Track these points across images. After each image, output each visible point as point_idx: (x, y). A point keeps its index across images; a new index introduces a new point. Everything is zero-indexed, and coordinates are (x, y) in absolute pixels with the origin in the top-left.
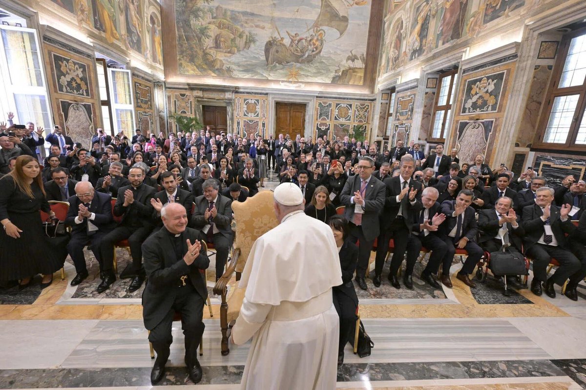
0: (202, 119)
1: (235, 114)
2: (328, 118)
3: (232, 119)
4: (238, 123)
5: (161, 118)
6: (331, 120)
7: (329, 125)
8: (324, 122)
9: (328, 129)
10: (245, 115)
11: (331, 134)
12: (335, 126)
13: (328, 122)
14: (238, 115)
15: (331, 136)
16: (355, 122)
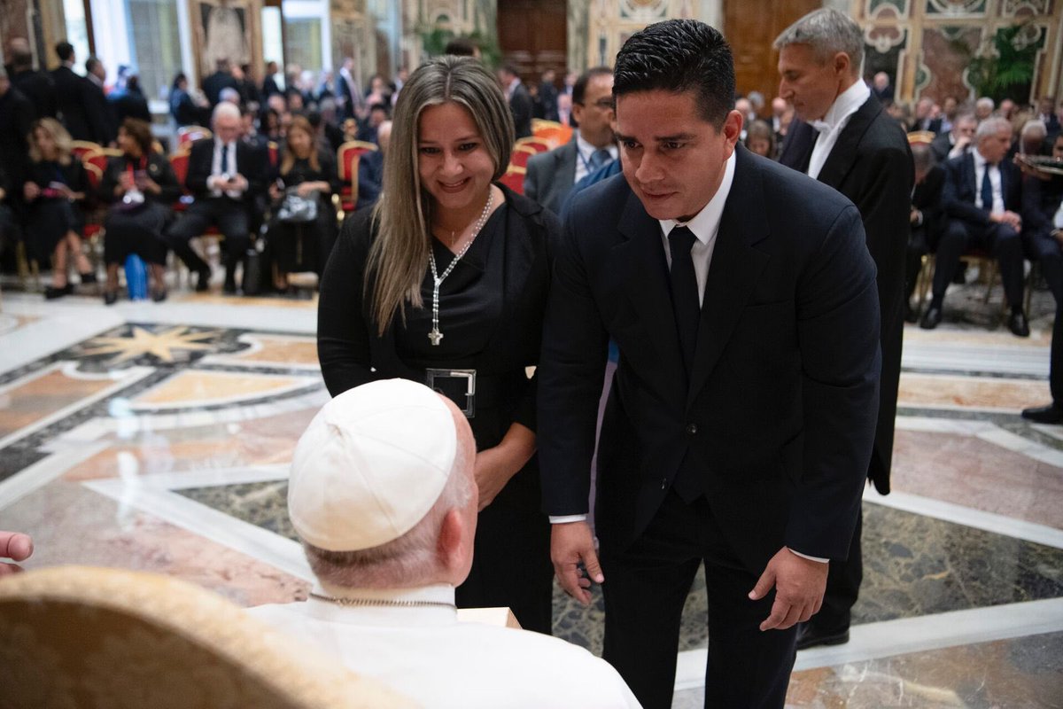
0: (494, 36)
1: (594, 12)
2: (902, 10)
3: (584, 31)
4: (603, 43)
5: (381, 40)
6: (911, 14)
7: (906, 31)
8: (887, 22)
9: (902, 46)
10: (624, 15)
11: (912, 64)
12: (929, 35)
13: (901, 21)
14: (603, 15)
15: (911, 72)
16: (1004, 13)
